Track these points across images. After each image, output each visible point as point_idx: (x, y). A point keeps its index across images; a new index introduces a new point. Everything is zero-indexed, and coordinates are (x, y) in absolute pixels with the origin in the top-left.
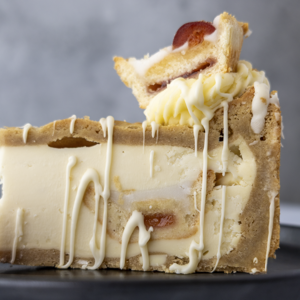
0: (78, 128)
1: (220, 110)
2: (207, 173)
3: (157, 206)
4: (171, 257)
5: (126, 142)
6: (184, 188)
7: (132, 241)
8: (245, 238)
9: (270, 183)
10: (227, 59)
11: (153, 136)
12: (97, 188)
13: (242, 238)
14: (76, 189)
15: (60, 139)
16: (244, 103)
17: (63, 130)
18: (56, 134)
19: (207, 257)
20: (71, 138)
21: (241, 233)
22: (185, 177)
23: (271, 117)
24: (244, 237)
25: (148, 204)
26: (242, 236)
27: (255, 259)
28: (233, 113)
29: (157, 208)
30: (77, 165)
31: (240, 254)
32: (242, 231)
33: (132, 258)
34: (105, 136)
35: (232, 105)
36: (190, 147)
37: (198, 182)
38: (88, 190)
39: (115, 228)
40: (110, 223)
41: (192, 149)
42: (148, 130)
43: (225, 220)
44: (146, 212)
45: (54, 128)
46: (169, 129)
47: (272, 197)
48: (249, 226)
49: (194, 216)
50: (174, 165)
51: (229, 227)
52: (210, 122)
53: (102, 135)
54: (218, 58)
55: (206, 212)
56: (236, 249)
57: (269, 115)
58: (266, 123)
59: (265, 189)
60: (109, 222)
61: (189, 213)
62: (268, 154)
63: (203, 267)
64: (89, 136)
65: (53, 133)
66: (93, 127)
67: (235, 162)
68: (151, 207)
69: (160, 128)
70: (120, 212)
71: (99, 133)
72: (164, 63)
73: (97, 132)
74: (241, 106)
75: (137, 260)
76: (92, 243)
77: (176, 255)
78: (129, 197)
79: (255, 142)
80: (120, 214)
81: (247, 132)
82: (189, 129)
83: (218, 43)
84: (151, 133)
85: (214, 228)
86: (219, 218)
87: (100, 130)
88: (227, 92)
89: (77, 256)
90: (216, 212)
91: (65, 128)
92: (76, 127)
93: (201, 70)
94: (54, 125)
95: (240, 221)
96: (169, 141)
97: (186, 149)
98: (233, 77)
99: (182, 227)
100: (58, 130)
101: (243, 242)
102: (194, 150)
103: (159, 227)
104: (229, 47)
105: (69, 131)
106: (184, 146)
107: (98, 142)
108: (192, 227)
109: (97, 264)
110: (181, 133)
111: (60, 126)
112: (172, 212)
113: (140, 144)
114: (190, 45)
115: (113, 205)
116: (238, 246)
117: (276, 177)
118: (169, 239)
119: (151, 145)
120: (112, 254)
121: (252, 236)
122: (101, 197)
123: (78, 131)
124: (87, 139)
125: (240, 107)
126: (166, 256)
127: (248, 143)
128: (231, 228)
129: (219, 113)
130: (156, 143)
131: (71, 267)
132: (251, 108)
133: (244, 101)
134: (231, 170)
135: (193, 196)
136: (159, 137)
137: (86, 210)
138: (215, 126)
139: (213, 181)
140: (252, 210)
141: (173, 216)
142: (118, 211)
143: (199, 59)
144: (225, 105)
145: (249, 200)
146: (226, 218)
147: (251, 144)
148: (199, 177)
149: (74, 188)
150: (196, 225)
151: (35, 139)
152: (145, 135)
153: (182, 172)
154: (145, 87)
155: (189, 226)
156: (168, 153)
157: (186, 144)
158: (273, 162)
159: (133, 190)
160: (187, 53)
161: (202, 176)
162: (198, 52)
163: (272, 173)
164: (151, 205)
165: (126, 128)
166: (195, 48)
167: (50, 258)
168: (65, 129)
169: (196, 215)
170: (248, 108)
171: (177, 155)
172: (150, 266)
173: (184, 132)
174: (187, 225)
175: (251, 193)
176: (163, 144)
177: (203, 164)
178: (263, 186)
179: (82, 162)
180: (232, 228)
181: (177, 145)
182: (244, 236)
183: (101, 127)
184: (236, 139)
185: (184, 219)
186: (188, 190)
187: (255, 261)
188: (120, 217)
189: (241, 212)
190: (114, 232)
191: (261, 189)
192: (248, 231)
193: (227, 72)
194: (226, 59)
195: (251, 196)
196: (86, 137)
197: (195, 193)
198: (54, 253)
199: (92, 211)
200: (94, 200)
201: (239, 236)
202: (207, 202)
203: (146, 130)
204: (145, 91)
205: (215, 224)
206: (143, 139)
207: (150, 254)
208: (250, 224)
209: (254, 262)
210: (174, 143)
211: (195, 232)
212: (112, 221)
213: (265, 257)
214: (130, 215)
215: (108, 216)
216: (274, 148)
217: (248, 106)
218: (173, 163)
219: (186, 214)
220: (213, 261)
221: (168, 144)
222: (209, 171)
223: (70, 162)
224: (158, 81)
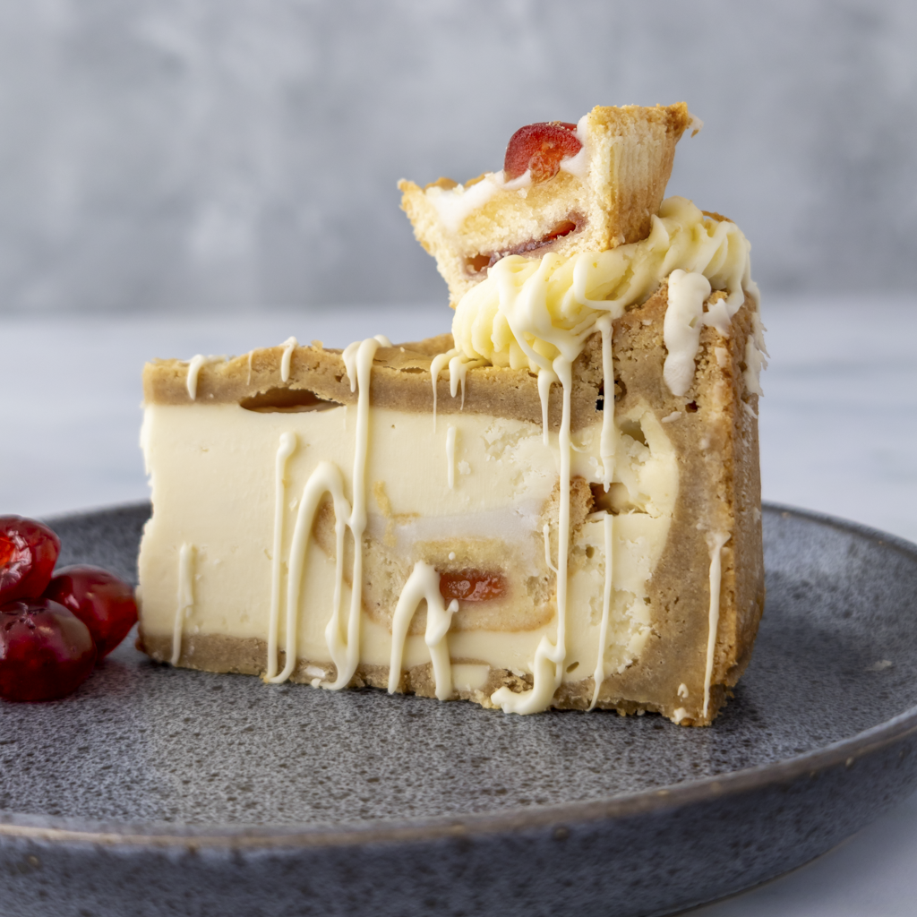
0: (298, 369)
1: (596, 338)
2: (571, 483)
3: (467, 553)
4: (498, 671)
5: (397, 404)
6: (522, 516)
7: (415, 630)
8: (660, 637)
9: (710, 512)
10: (608, 217)
11: (453, 393)
12: (338, 506)
13: (651, 636)
14: (297, 507)
15: (263, 392)
16: (647, 322)
17: (267, 372)
18: (253, 381)
19: (576, 676)
20: (285, 390)
21: (651, 626)
22: (525, 488)
23: (709, 358)
24: (656, 634)
25: (448, 549)
26: (653, 633)
27: (682, 688)
28: (625, 346)
29: (466, 558)
30: (298, 450)
31: (648, 674)
32: (652, 619)
33: (417, 668)
34: (353, 389)
35: (622, 326)
36: (533, 422)
37: (552, 503)
38: (322, 511)
39: (379, 600)
40: (368, 587)
41: (539, 426)
42: (443, 379)
43: (616, 594)
44: (446, 565)
45: (250, 367)
46: (488, 378)
47: (714, 546)
48: (667, 610)
49: (546, 579)
50: (500, 461)
51: (625, 609)
52: (574, 365)
53: (348, 386)
54: (589, 214)
55: (570, 572)
56: (640, 662)
57: (705, 352)
58: (697, 370)
59: (699, 526)
60: (366, 584)
61: (535, 574)
62: (704, 444)
63: (567, 698)
64: (321, 388)
65: (249, 378)
66: (328, 367)
67: (634, 459)
68: (451, 556)
69: (468, 374)
70: (390, 562)
71: (342, 381)
72: (489, 209)
73: (339, 379)
74: (641, 328)
75: (426, 674)
76: (330, 631)
77: (510, 669)
78: (406, 529)
79: (674, 415)
80: (390, 569)
81: (657, 391)
82: (530, 378)
83: (588, 179)
84: (449, 386)
85: (590, 610)
86: (601, 588)
87: (343, 375)
88: (611, 296)
89: (304, 656)
90: (595, 573)
91: (273, 368)
92: (294, 367)
93: (560, 237)
94: (250, 361)
95: (647, 596)
96: (488, 406)
97: (526, 425)
98: (625, 257)
99: (520, 604)
100: (257, 371)
101: (656, 645)
102: (542, 426)
103: (472, 602)
104: (609, 192)
105: (279, 376)
106: (520, 419)
107: (339, 402)
108: (543, 605)
109: (343, 679)
110: (513, 388)
111: (262, 364)
112: (500, 570)
113: (428, 410)
114: (534, 178)
115: (374, 548)
116: (644, 654)
117: (723, 499)
118: (495, 630)
119: (450, 413)
120: (375, 658)
121: (675, 633)
122: (347, 529)
123: (299, 374)
124: (318, 393)
125: (639, 331)
126: (488, 668)
127: (660, 416)
128: (627, 613)
129: (592, 344)
130: (461, 409)
131: (292, 679)
132: (662, 335)
133: (647, 317)
134: (625, 478)
135: (542, 533)
136: (467, 396)
137: (318, 555)
138: (585, 374)
139: (584, 503)
140: (674, 573)
141: (500, 578)
142: (386, 560)
143: (554, 212)
144: (603, 326)
145: (666, 550)
146: (618, 588)
147: (665, 419)
148: (555, 491)
149: (292, 506)
150: (551, 601)
151: (212, 391)
152: (438, 391)
153: (518, 477)
154: (459, 259)
155: (536, 602)
156: (487, 432)
157: (524, 413)
158: (715, 464)
159: (415, 515)
160: (531, 195)
161: (558, 490)
162: (551, 195)
163: (713, 489)
164: (454, 551)
165: (398, 371)
166: (544, 185)
167: (250, 658)
168: (272, 371)
169: (551, 580)
170: (657, 334)
171: (507, 439)
172: (455, 691)
173: (521, 386)
174: (531, 600)
175: (669, 534)
176: (476, 412)
177: (560, 462)
178: (696, 518)
179: (309, 445)
180: (632, 612)
181: (505, 416)
182: (657, 632)
183: (345, 367)
184: (633, 405)
185: (525, 588)
186: (531, 521)
187: (682, 693)
188: (389, 575)
189: (649, 576)
190: (379, 609)
191: (690, 524)
192: (667, 621)
193: (610, 247)
194: (605, 218)
195: (669, 541)
196: (315, 391)
197: (546, 529)
198: (257, 647)
199: (331, 559)
200: (333, 532)
201: (646, 630)
202: (573, 549)
203: (440, 378)
204: (460, 268)
205: (593, 601)
206: (433, 397)
207: (454, 661)
208: (670, 606)
209: (679, 694)
210: (499, 411)
211: (548, 617)
212: (372, 582)
213: (703, 683)
214: (410, 570)
215: (365, 570)
216: (717, 431)
217: (655, 331)
218: (497, 455)
219: (530, 575)
220: (588, 687)
221: (487, 412)
222: (576, 479)
223: (283, 445)
224: (482, 250)
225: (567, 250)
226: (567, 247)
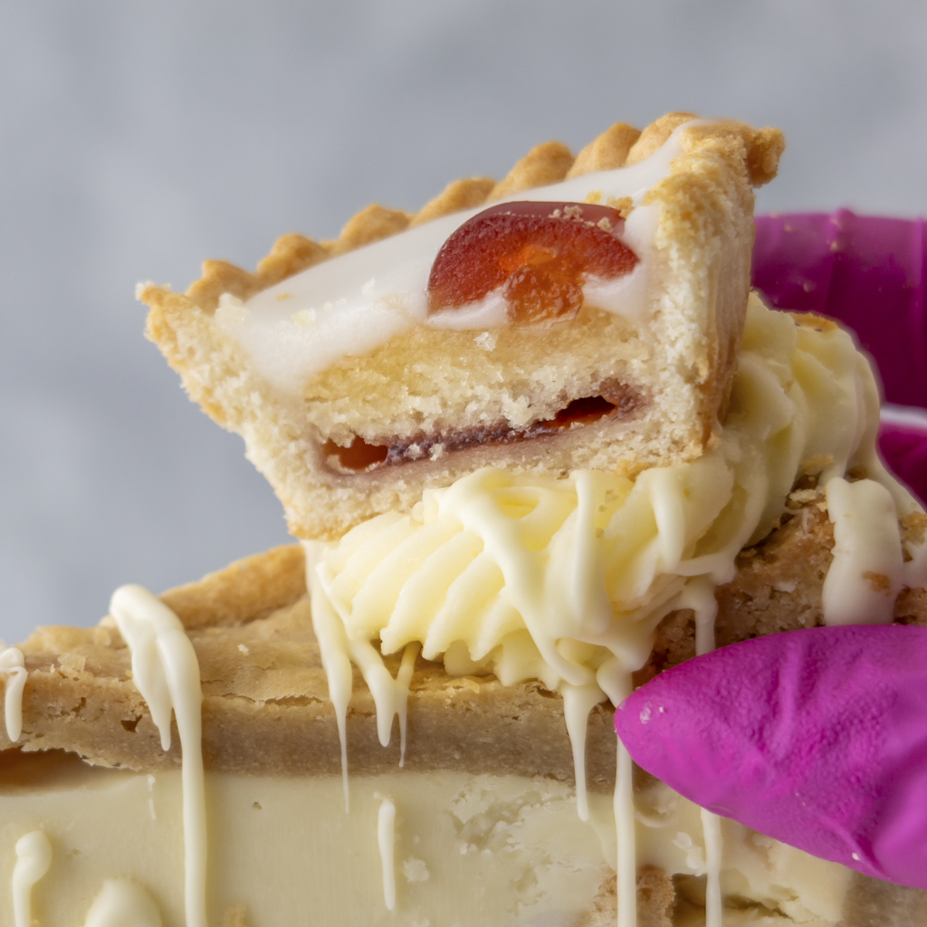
0: (41, 713)
1: (680, 620)
2: (638, 879)
5: (263, 764)
10: (701, 396)
11: (384, 738)
16: (786, 586)
20: (15, 752)
22: (540, 895)
28: (741, 631)
34: (166, 744)
35: (734, 595)
36: (552, 776)
37: (597, 915)
41: (564, 785)
42: (360, 712)
46: (453, 705)
50: (487, 852)
53: (154, 737)
54: (656, 389)
64: (93, 746)
66: (106, 706)
69: (412, 704)
71: (137, 729)
73: (130, 725)
74: (772, 597)
82: (542, 700)
83: (654, 326)
84: (375, 723)
87: (139, 718)
92: (30, 710)
93: (576, 425)
96: (457, 756)
97: (537, 784)
102: (573, 784)
106: (524, 774)
107: (137, 770)
110: (508, 720)
113: (330, 771)
119: (377, 774)
123: (43, 723)
124: (87, 755)
125: (769, 602)
129: (674, 631)
130: (401, 764)
132: (820, 606)
133: (786, 576)
136: (410, 742)
139: (663, 911)
144: (698, 600)
148: (602, 895)
153: (525, 878)
154: (304, 443)
156: (457, 802)
157: (533, 764)
160: (507, 338)
161: (613, 892)
165: (260, 704)
170: (808, 606)
173: (524, 716)
177: (615, 845)
179: (76, 852)
181: (491, 770)
183: (142, 704)
194: (696, 398)
196: (80, 751)
203: (352, 713)
204: (310, 462)
206: (338, 747)
210: (481, 763)
217: (805, 601)
218: (481, 842)
221: (453, 766)
222: (648, 872)
223: (26, 862)
224: (371, 434)
225: (596, 452)
226: (594, 445)
